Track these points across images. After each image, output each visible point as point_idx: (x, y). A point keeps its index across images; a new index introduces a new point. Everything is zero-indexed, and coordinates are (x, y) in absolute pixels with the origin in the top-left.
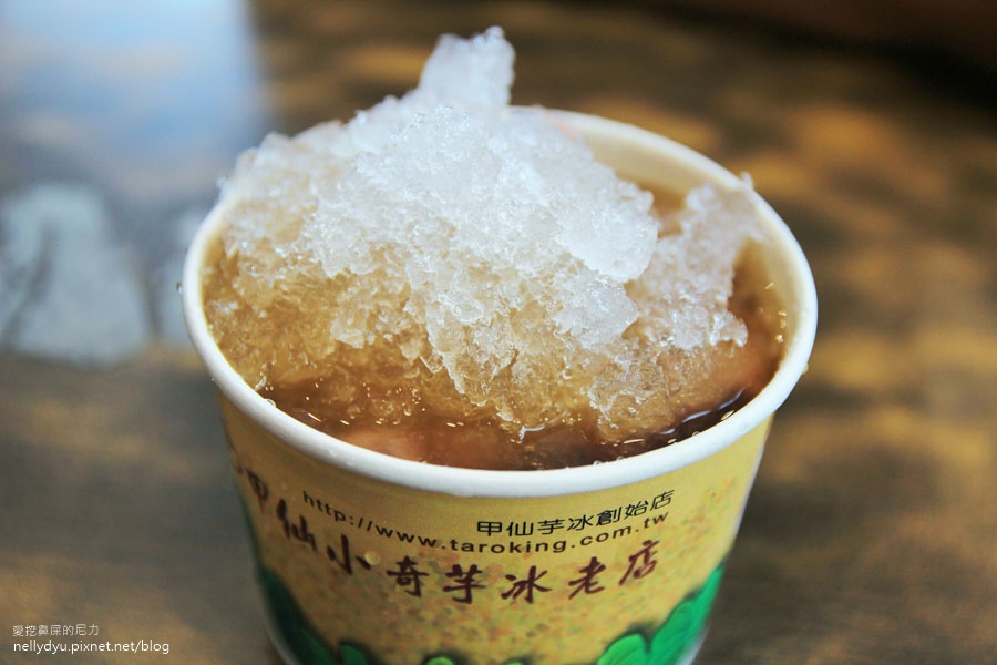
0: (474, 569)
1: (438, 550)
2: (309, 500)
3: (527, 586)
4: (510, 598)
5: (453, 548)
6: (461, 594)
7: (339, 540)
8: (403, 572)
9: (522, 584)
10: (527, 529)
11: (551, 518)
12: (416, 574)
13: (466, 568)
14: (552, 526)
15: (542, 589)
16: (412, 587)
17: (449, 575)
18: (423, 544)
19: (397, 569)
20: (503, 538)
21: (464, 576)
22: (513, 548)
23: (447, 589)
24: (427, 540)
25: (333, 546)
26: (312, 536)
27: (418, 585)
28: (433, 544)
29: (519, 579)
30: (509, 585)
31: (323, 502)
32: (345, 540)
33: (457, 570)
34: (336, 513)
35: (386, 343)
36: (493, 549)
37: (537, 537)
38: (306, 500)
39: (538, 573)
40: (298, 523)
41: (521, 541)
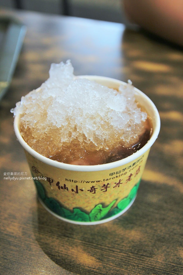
0: (108, 184)
1: (100, 182)
2: (67, 180)
3: (118, 184)
4: (115, 188)
5: (104, 181)
6: (105, 190)
7: (75, 187)
8: (92, 189)
9: (117, 184)
10: (120, 172)
11: (124, 168)
12: (95, 189)
13: (106, 184)
14: (124, 170)
15: (121, 183)
16: (93, 192)
17: (102, 187)
18: (97, 182)
19: (90, 189)
20: (115, 176)
21: (106, 186)
22: (117, 177)
23: (102, 190)
24: (98, 181)
25: (73, 189)
26: (67, 188)
27: (95, 191)
28: (99, 181)
29: (117, 183)
30: (115, 185)
31: (71, 180)
32: (77, 187)
33: (104, 185)
34: (75, 181)
35: (75, 139)
36: (112, 179)
37: (122, 173)
38: (66, 180)
39: (121, 180)
40: (63, 186)
41: (118, 175)
